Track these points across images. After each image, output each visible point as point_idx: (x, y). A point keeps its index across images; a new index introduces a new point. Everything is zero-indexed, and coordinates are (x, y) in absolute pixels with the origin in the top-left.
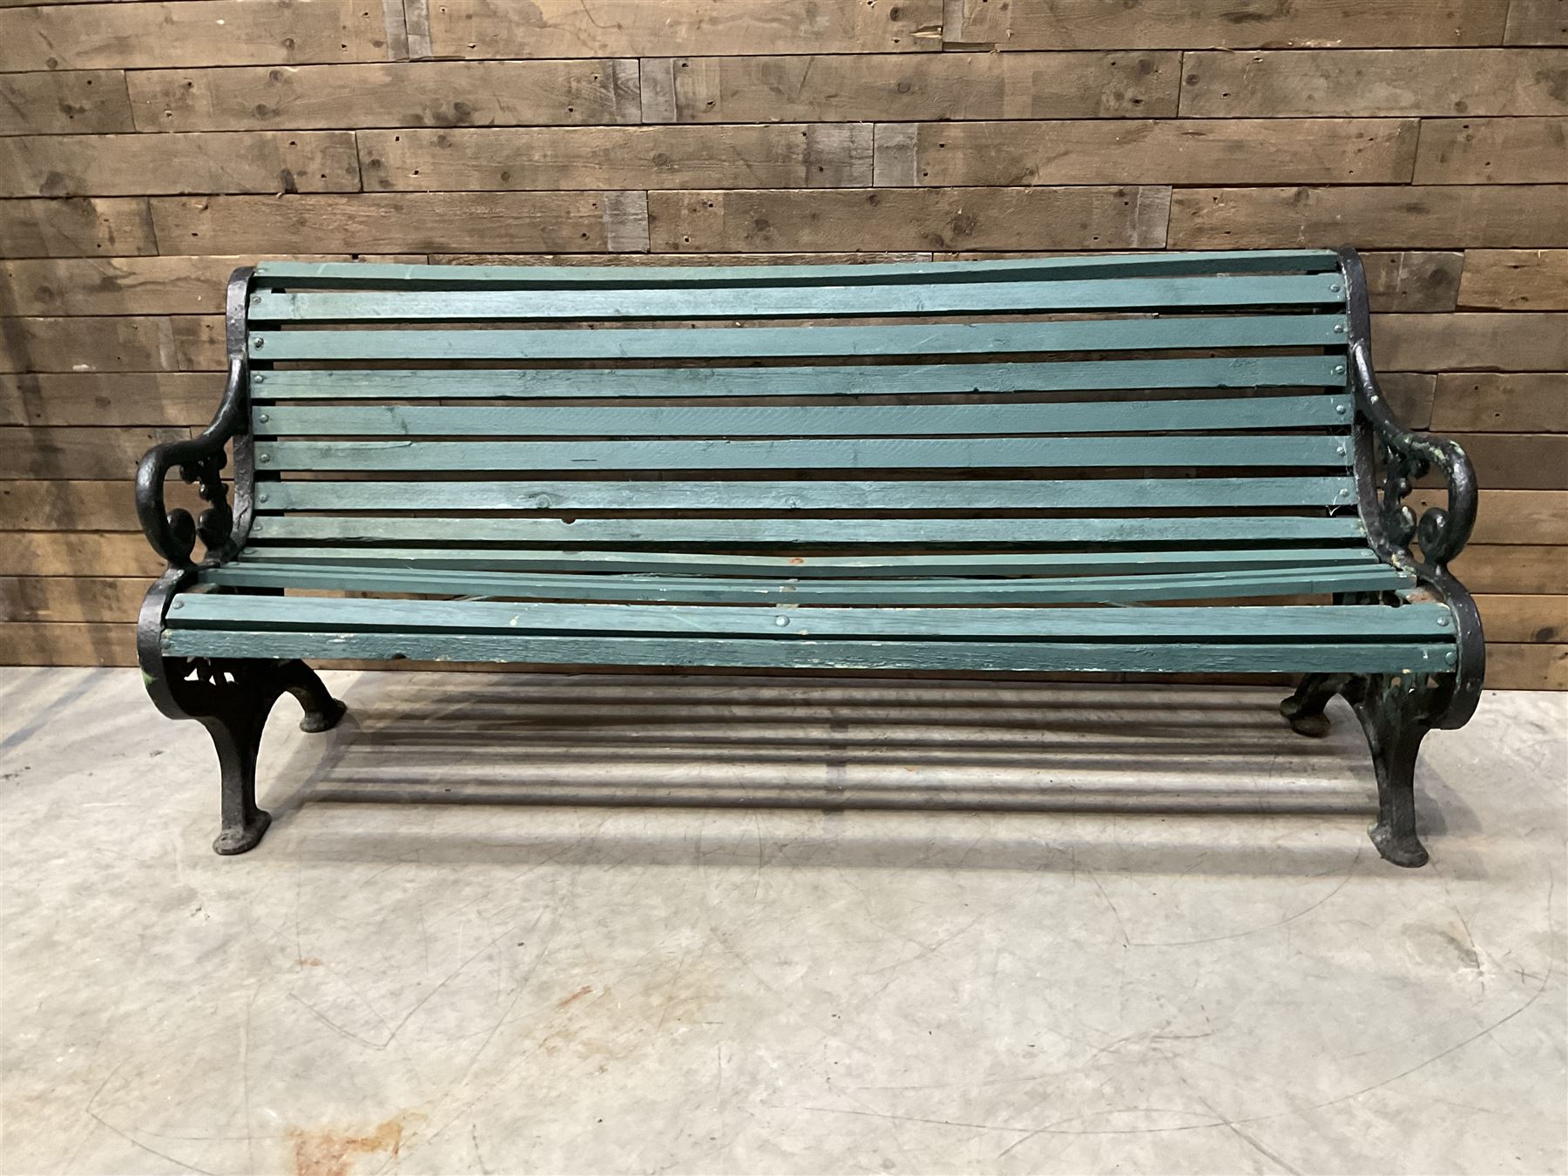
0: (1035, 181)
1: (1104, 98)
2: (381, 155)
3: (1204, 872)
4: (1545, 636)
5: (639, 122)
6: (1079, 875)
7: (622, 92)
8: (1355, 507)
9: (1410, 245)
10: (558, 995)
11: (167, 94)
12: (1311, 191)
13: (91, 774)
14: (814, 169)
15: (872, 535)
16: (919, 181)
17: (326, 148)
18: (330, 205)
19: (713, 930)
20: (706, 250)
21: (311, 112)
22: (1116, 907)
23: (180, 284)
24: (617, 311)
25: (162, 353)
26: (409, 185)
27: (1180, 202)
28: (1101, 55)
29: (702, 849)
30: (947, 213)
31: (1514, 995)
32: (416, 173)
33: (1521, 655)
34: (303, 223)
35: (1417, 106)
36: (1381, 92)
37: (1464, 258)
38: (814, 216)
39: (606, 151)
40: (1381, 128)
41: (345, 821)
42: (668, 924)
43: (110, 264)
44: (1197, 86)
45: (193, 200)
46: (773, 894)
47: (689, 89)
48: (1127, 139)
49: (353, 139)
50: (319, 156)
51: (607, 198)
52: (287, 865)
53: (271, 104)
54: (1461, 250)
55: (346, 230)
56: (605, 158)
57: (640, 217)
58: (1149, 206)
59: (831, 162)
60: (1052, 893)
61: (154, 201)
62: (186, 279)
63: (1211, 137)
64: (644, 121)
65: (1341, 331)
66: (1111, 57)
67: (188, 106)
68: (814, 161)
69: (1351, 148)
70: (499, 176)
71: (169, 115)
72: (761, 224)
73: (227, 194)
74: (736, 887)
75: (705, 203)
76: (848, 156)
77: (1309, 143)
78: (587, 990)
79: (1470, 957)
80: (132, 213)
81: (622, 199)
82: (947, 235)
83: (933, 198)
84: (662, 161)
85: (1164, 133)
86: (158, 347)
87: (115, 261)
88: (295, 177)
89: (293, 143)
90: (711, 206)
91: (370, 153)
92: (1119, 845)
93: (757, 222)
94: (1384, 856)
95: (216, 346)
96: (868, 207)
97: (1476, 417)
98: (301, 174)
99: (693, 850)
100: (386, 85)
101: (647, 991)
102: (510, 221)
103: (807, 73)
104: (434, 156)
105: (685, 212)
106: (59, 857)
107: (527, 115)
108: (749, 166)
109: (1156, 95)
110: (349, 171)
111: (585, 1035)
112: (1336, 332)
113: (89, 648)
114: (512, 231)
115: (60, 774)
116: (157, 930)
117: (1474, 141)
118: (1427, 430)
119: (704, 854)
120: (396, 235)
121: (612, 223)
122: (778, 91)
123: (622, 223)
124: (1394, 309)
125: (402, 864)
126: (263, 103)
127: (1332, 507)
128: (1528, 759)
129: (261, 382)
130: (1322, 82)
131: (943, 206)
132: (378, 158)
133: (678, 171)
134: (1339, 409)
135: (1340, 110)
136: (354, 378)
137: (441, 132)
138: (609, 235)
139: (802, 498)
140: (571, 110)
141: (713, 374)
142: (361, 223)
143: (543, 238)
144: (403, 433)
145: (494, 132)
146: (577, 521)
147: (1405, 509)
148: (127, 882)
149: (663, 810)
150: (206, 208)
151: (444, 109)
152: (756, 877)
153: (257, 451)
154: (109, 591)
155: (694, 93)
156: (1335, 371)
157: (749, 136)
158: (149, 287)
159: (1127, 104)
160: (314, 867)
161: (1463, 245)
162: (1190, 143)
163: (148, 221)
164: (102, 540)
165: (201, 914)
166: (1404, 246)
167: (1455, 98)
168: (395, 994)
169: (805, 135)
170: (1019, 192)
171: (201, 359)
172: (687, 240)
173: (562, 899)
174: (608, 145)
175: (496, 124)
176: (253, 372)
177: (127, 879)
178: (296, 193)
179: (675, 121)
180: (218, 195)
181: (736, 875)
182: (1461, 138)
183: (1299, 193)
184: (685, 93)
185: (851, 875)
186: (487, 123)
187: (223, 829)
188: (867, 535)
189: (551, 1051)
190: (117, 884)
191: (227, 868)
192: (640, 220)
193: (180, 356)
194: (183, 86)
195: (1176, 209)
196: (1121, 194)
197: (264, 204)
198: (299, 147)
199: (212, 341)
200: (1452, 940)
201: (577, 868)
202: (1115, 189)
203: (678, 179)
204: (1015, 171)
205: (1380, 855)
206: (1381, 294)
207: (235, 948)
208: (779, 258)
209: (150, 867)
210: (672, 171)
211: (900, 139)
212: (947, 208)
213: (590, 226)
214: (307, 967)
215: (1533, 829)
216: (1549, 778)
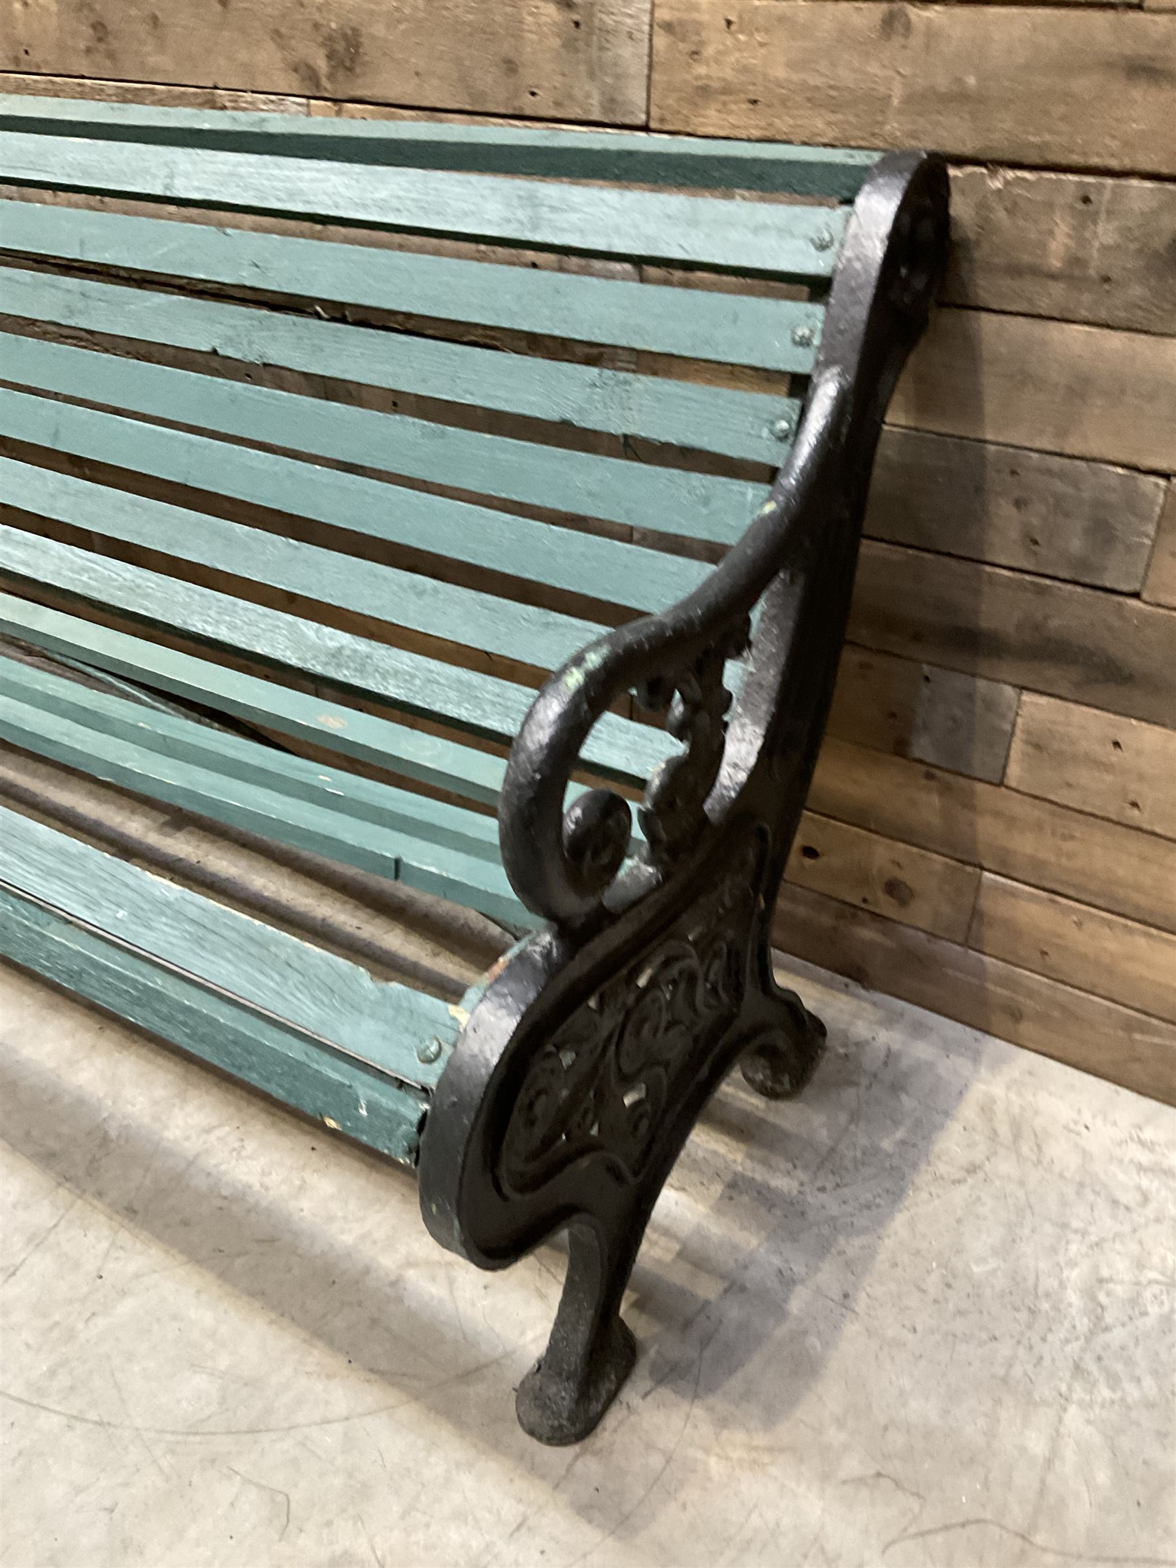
3: (222, 1274)
6: (60, 1193)
9: (1128, 163)
12: (915, 15)
20: (49, 70)
22: (20, 1272)
30: (317, 27)
58: (614, 31)
65: (806, 342)
82: (323, 65)
93: (95, 28)
112: (800, 344)
118: (1136, 595)
124: (1084, 313)
156: (769, 431)
166: (1114, 164)
172: (26, 51)
183: (890, 18)
195: (661, 42)
206: (1053, 277)
212: (315, 17)
215: (879, 1475)
216: (1078, 1369)
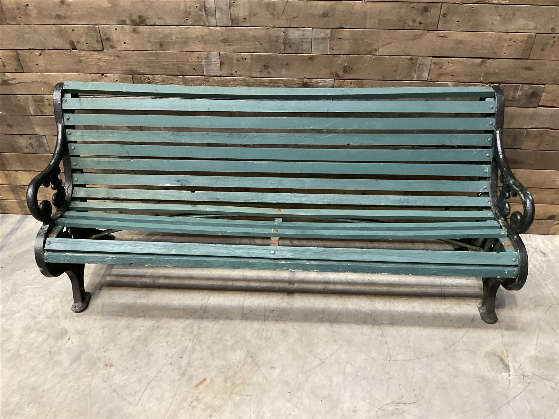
0: (377, 53)
1: (408, 21)
3: (419, 326)
4: (552, 218)
5: (215, 25)
6: (376, 327)
7: (208, 13)
8: (488, 193)
9: (524, 82)
10: (196, 382)
11: (18, 9)
12: (488, 61)
13: (25, 271)
14: (288, 46)
15: (307, 201)
16: (330, 52)
17: (87, 33)
18: (91, 55)
19: (248, 352)
20: (243, 76)
21: (79, 18)
22: (388, 342)
23: (34, 83)
24: (209, 109)
25: (31, 109)
26: (122, 48)
27: (435, 63)
28: (408, 4)
29: (245, 312)
30: (341, 65)
31: (520, 386)
32: (125, 43)
33: (542, 223)
34: (80, 61)
35: (536, 29)
36: (522, 22)
37: (544, 88)
38: (287, 64)
39: (202, 36)
40: (520, 37)
41: (117, 296)
42: (233, 348)
43: (5, 75)
44: (447, 18)
45: (35, 51)
46: (269, 334)
47: (236, 12)
48: (416, 38)
49: (98, 29)
50: (85, 35)
51: (203, 55)
52: (98, 318)
53: (62, 14)
54: (544, 84)
55: (99, 65)
56: (202, 39)
57: (217, 63)
58: (422, 64)
59: (294, 43)
60: (365, 335)
61: (19, 51)
62: (37, 81)
63: (450, 38)
64: (218, 25)
65: (492, 124)
66: (412, 5)
67: (27, 14)
68: (287, 43)
69: (506, 45)
70: (159, 45)
71: (20, 17)
72: (266, 67)
73: (48, 50)
74: (256, 331)
75: (243, 58)
76: (302, 41)
77: (489, 41)
78: (205, 380)
79: (507, 368)
80: (11, 56)
81: (209, 55)
82: (341, 73)
83: (336, 59)
84: (225, 41)
85: (431, 36)
86: (28, 106)
87: (7, 74)
88: (75, 43)
89: (73, 30)
90: (245, 59)
91: (105, 35)
92: (390, 311)
93: (264, 66)
94: (482, 319)
96: (309, 61)
97: (539, 145)
98: (78, 42)
99: (241, 312)
100: (109, 8)
101: (225, 380)
102: (164, 63)
103: (285, 7)
104: (131, 36)
105: (235, 61)
106: (18, 313)
107: (169, 21)
108: (261, 44)
109: (429, 21)
110: (97, 41)
111: (205, 400)
112: (490, 125)
113: (18, 209)
114: (165, 67)
115: (14, 271)
116: (55, 349)
117: (556, 43)
118: (520, 149)
119: (245, 314)
120: (118, 67)
121: (206, 64)
122: (273, 14)
123: (210, 65)
124: (514, 106)
125: (139, 318)
126: (58, 13)
127: (480, 193)
128: (538, 270)
129: (70, 134)
130: (498, 18)
131: (339, 62)
132: (109, 37)
133: (233, 45)
134: (487, 154)
135: (504, 29)
136: (107, 133)
137: (134, 27)
138: (205, 69)
139: (282, 184)
140: (187, 20)
141: (247, 135)
142: (104, 62)
143: (178, 70)
144: (127, 155)
145: (156, 28)
146: (196, 192)
147: (507, 204)
148: (43, 326)
149: (231, 292)
150: (41, 55)
151: (134, 17)
152: (263, 326)
153: (72, 162)
154: (22, 190)
155: (238, 14)
156: (488, 140)
157: (261, 32)
158: (22, 84)
159: (417, 24)
160: (108, 319)
161: (545, 83)
162: (441, 40)
163: (18, 58)
164: (17, 173)
165: (70, 341)
166: (522, 83)
167: (551, 26)
168: (139, 380)
169: (284, 32)
170: (370, 58)
171: (46, 111)
172: (236, 72)
173: (195, 336)
174: (203, 34)
175: (156, 24)
176: (67, 130)
177: (42, 324)
178: (77, 50)
179: (230, 25)
180: (45, 50)
181: (256, 325)
182: (551, 42)
183: (483, 61)
184: (235, 14)
185: (296, 325)
186: (152, 24)
187: (75, 303)
188: (305, 201)
189: (194, 407)
190: (39, 326)
191: (77, 319)
192: (217, 64)
193: (38, 110)
194: (25, 6)
195: (433, 66)
196: (411, 59)
198: (76, 32)
199: (50, 105)
200: (502, 360)
201: (200, 320)
202: (409, 57)
203: (232, 48)
204: (369, 50)
205: (481, 318)
206: (509, 100)
207: (83, 358)
208: (273, 80)
209: (50, 318)
210: (230, 45)
211: (323, 35)
212: (341, 63)
213: (197, 65)
214: (108, 367)
215: (536, 306)
216: (544, 280)
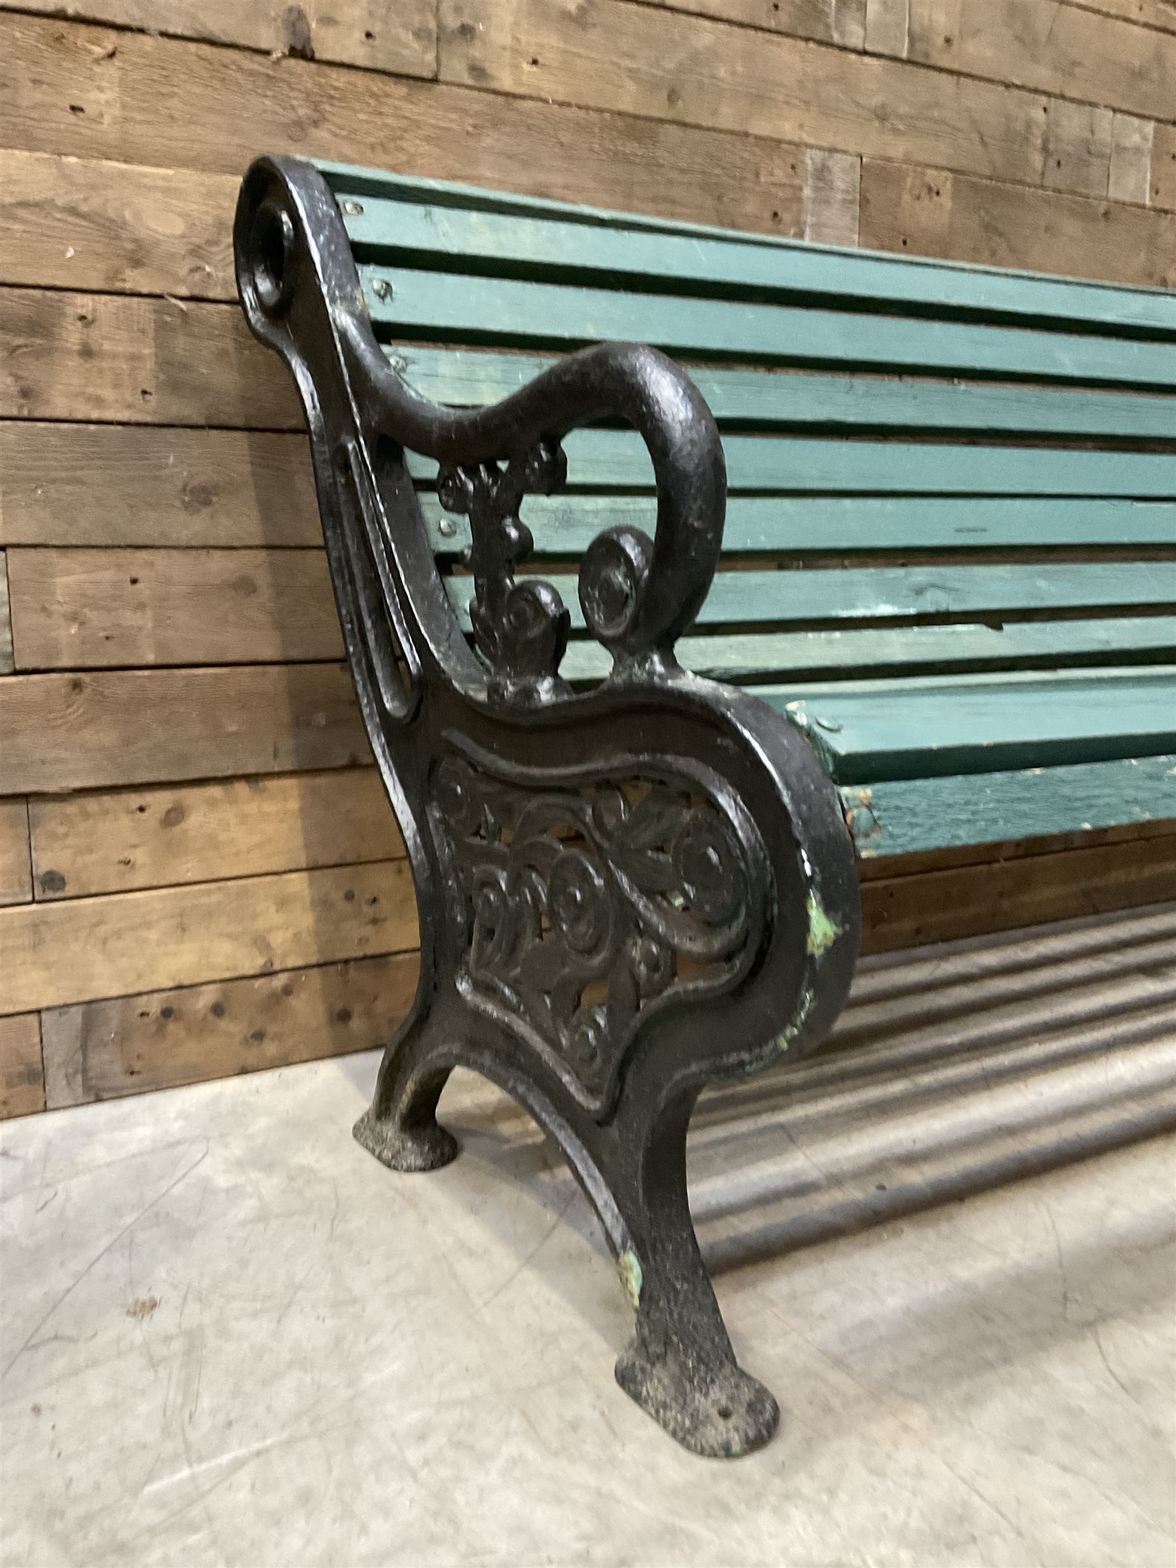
2: (477, 19)
5: (860, 49)
14: (1052, 163)
16: (1149, 202)
18: (373, 95)
23: (22, 213)
26: (521, 84)
32: (535, 62)
39: (816, 84)
45: (85, 33)
51: (810, 159)
56: (813, 94)
57: (849, 197)
59: (1069, 155)
62: (41, 205)
64: (869, 48)
68: (1052, 151)
70: (664, 95)
72: (991, 234)
73: (164, 34)
75: (928, 192)
76: (1088, 149)
81: (830, 164)
84: (881, 116)
88: (313, 25)
90: (936, 196)
91: (460, 10)
95: (95, 362)
96: (1103, 226)
98: (327, 21)
103: (1051, 25)
104: (566, 37)
105: (905, 201)
108: (984, 144)
110: (418, 34)
121: (814, 201)
122: (1022, 41)
123: (827, 202)
131: (1169, 239)
132: (471, 22)
133: (903, 133)
138: (807, 223)
140: (773, 7)
142: (428, 139)
143: (717, 211)
150: (112, 55)
155: (930, 21)
169: (1045, 111)
174: (820, 75)
176: (386, 346)
178: (312, 59)
179: (905, 56)
180: (141, 31)
184: (922, 17)
192: (849, 201)
197: (240, 69)
203: (902, 146)
210: (896, 132)
211: (1136, 139)
213: (782, 204)
